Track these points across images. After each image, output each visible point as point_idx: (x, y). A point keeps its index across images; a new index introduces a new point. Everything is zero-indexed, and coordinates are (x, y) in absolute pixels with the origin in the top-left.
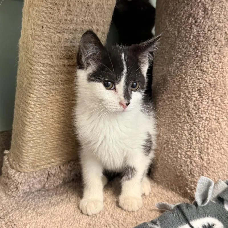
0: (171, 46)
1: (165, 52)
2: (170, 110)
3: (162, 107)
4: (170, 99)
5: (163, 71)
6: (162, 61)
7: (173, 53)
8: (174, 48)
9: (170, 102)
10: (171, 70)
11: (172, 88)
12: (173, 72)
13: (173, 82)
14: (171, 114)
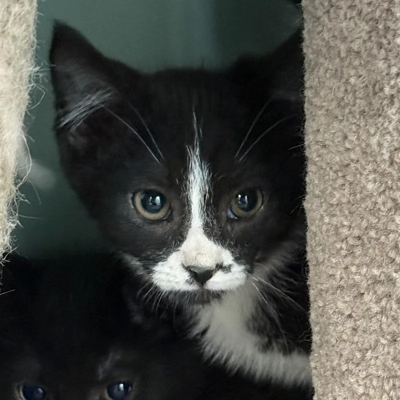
0: (375, 29)
1: (349, 51)
2: (383, 341)
3: (350, 324)
4: (381, 290)
5: (348, 145)
6: (341, 95)
7: (381, 65)
8: (385, 42)
9: (383, 303)
10: (380, 145)
11: (387, 236)
12: (386, 156)
13: (390, 204)
14: (390, 362)
